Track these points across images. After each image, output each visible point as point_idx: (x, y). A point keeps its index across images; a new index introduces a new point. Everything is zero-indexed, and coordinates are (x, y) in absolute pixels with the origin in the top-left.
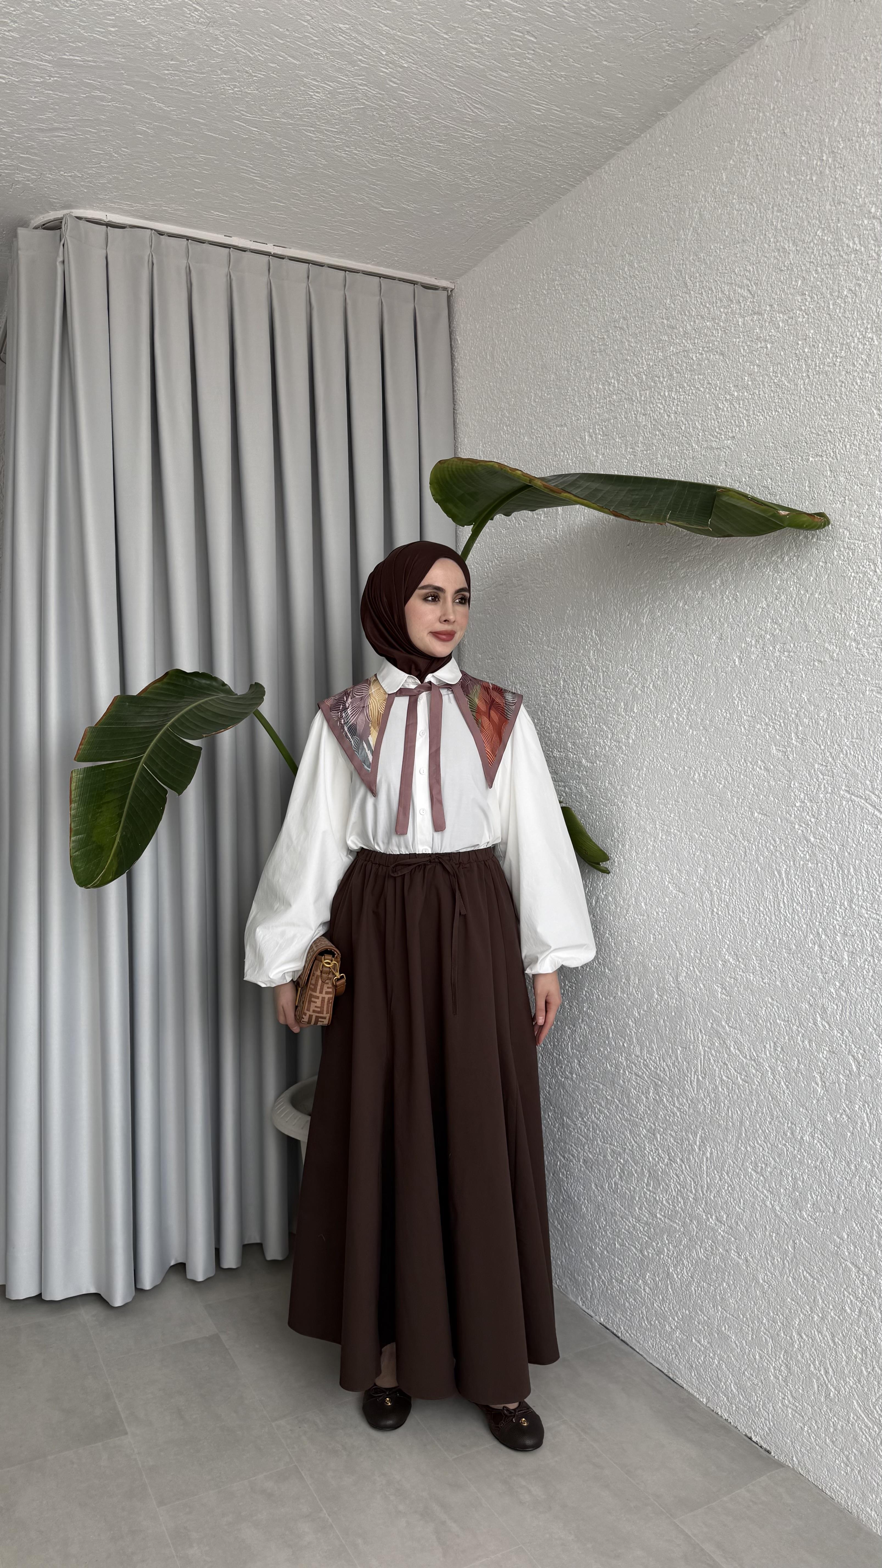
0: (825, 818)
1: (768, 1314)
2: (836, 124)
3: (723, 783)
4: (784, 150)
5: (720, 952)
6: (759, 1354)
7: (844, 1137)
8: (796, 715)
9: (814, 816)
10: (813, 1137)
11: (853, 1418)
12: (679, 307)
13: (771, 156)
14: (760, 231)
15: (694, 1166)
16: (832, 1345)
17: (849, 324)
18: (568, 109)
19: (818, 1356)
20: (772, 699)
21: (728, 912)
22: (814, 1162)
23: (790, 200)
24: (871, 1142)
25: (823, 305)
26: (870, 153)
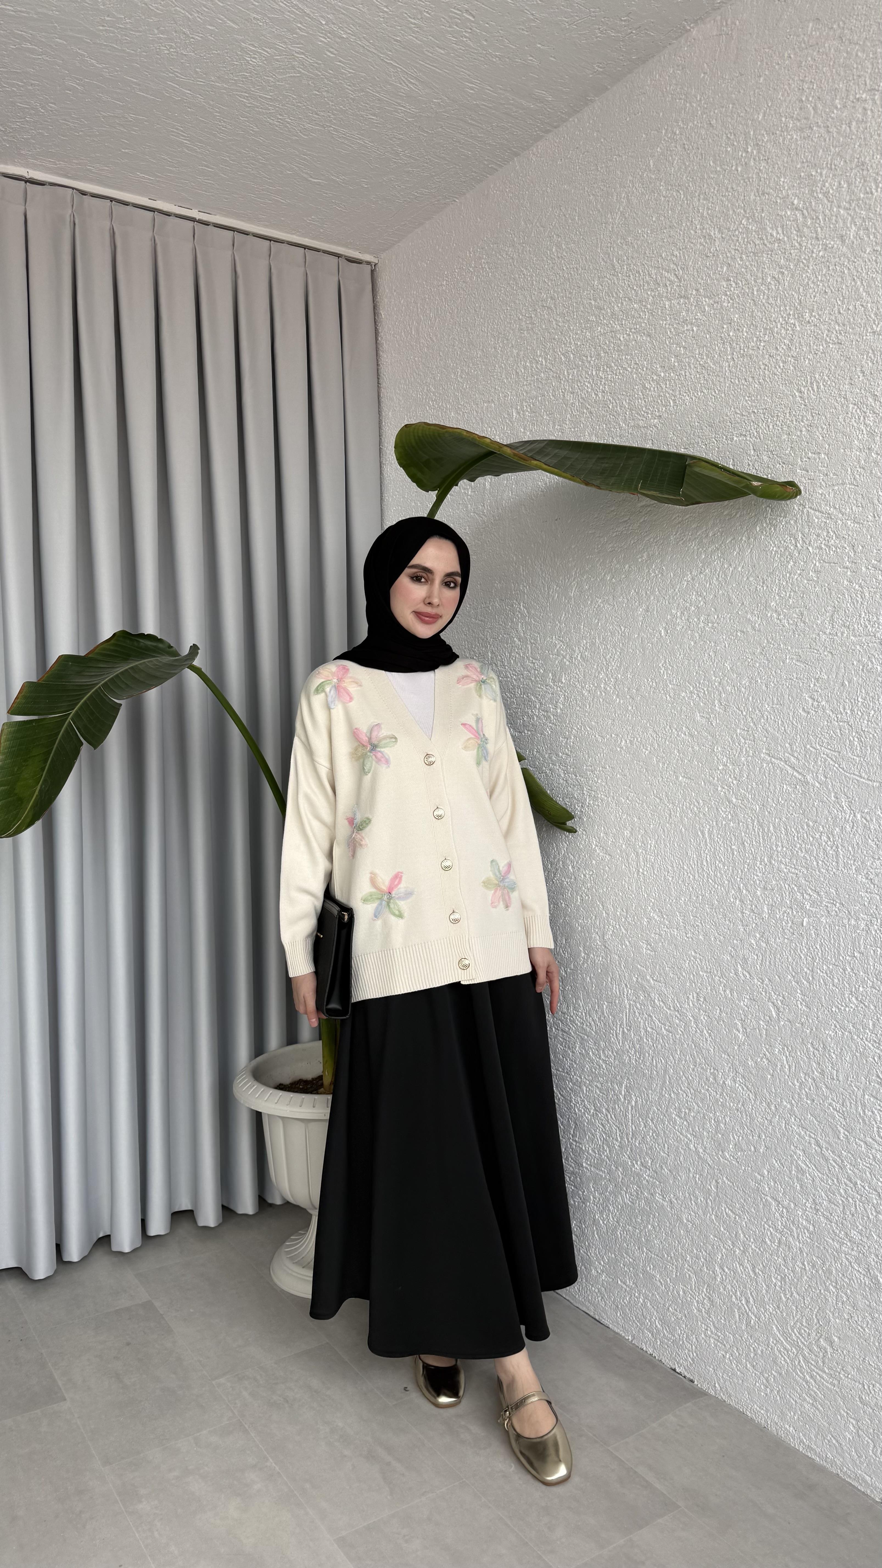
0: (746, 780)
1: (692, 1252)
2: (760, 117)
3: (649, 749)
4: (710, 140)
5: (645, 910)
6: (683, 1289)
7: (764, 1078)
8: (720, 683)
9: (736, 778)
10: (735, 1081)
11: (773, 1342)
12: (606, 288)
13: (698, 145)
14: (687, 218)
15: (620, 1114)
16: (753, 1276)
17: (772, 311)
18: (501, 89)
19: (739, 1287)
20: (697, 668)
21: (654, 872)
22: (735, 1105)
23: (716, 189)
24: (790, 1083)
25: (747, 291)
26: (793, 148)
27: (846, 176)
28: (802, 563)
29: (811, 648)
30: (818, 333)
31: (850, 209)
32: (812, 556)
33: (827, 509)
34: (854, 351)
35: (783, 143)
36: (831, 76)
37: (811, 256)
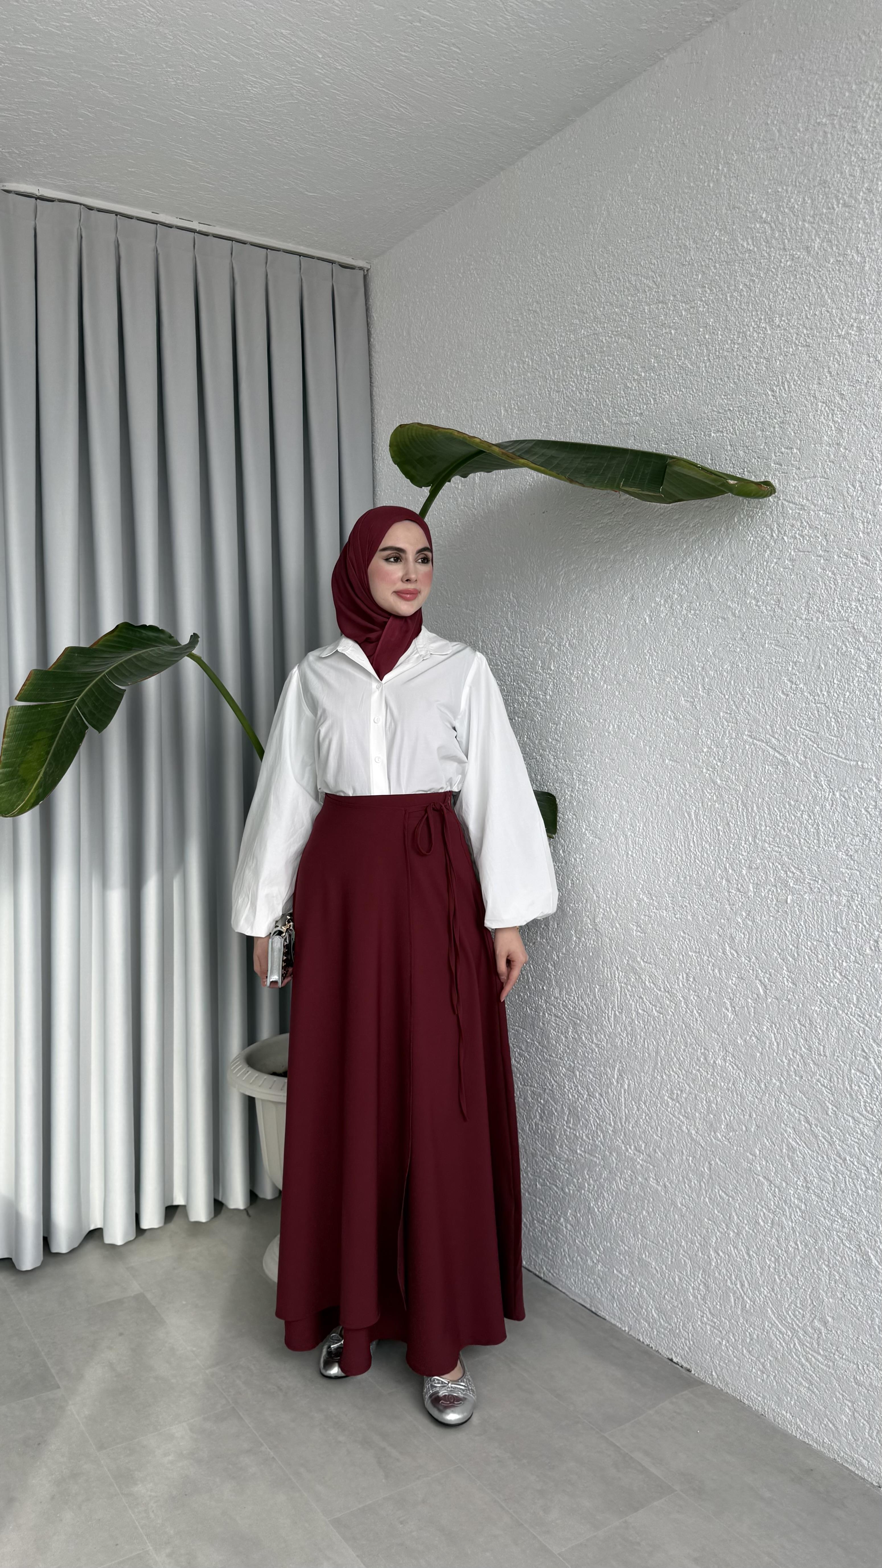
0: (731, 764)
1: (687, 1236)
2: (730, 138)
3: (636, 733)
4: (684, 158)
5: (635, 893)
6: (679, 1276)
8: (703, 668)
9: (720, 760)
10: (724, 1060)
12: (589, 294)
13: (672, 163)
14: (663, 229)
15: (613, 1099)
16: (747, 1258)
17: (745, 315)
18: (486, 111)
19: (734, 1271)
20: (681, 654)
21: (642, 854)
22: (726, 1085)
23: (691, 202)
25: (721, 297)
26: (760, 166)
27: (810, 193)
28: (778, 552)
29: (788, 633)
30: (787, 336)
31: (814, 223)
32: (787, 545)
33: (800, 501)
34: (822, 352)
35: (752, 162)
36: (793, 101)
37: (780, 266)
